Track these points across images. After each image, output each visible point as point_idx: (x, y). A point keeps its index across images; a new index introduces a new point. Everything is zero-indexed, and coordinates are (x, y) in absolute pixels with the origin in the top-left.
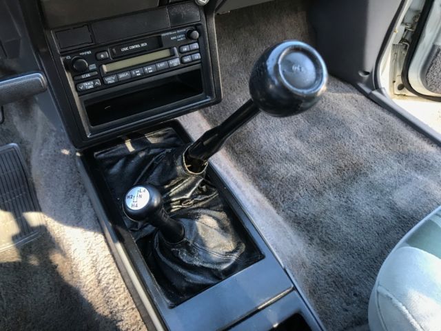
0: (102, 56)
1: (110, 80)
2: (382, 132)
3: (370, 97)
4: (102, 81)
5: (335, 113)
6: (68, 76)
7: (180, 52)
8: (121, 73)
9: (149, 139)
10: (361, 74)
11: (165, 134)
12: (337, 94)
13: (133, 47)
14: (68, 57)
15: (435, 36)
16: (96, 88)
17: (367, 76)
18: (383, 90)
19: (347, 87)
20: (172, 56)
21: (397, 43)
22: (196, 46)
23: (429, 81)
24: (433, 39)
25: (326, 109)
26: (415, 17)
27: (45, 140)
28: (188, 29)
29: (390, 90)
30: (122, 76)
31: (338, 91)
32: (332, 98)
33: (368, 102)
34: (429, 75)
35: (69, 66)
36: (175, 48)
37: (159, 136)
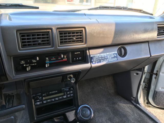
0: (44, 95)
1: (45, 102)
2: (140, 121)
3: (136, 106)
4: (42, 102)
5: (123, 112)
6: (33, 100)
7: (66, 93)
8: (48, 100)
9: (55, 120)
10: (132, 98)
11: (61, 118)
12: (124, 105)
13: (53, 92)
14: (34, 95)
15: (154, 87)
16: (40, 104)
17: (134, 99)
18: (140, 104)
19: (128, 102)
20: (64, 95)
21: (143, 88)
22: (72, 92)
23: (156, 102)
24: (154, 89)
25: (120, 110)
26: (148, 80)
27: (22, 117)
28: (70, 87)
29: (144, 104)
30: (48, 101)
31: (124, 104)
32: (122, 106)
33: (135, 108)
34: (155, 100)
35: (33, 98)
36: (65, 93)
37: (58, 119)
